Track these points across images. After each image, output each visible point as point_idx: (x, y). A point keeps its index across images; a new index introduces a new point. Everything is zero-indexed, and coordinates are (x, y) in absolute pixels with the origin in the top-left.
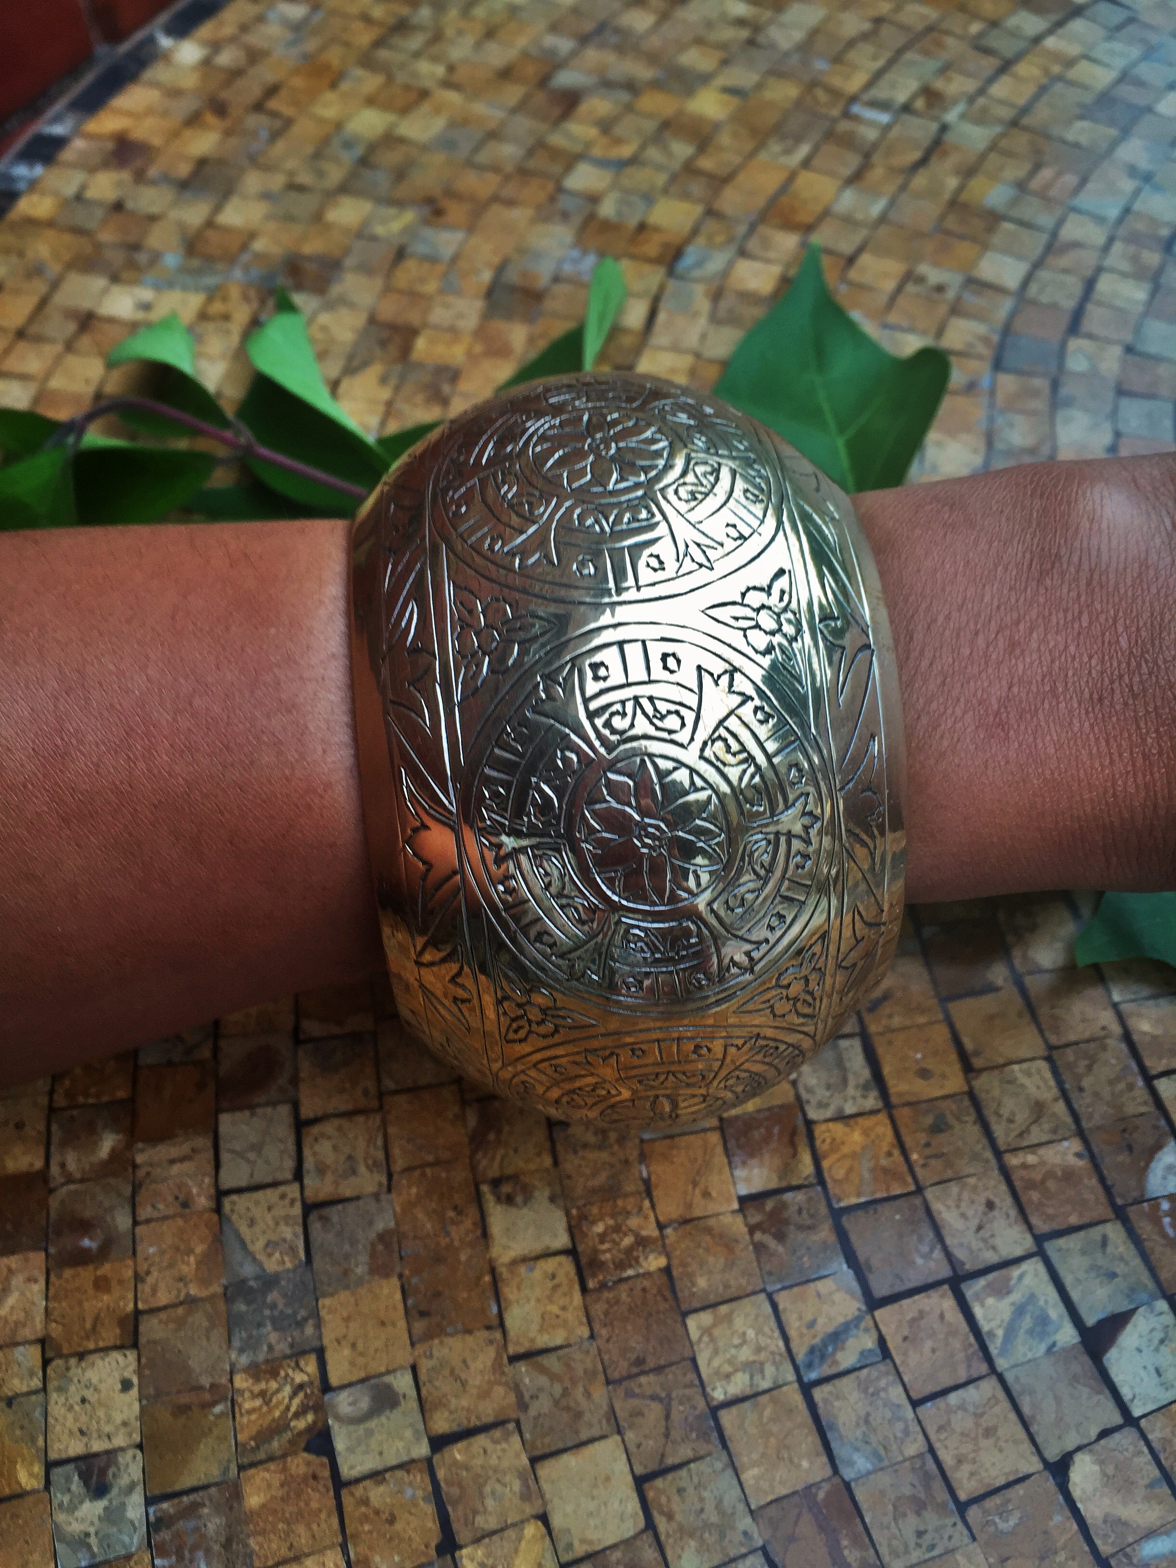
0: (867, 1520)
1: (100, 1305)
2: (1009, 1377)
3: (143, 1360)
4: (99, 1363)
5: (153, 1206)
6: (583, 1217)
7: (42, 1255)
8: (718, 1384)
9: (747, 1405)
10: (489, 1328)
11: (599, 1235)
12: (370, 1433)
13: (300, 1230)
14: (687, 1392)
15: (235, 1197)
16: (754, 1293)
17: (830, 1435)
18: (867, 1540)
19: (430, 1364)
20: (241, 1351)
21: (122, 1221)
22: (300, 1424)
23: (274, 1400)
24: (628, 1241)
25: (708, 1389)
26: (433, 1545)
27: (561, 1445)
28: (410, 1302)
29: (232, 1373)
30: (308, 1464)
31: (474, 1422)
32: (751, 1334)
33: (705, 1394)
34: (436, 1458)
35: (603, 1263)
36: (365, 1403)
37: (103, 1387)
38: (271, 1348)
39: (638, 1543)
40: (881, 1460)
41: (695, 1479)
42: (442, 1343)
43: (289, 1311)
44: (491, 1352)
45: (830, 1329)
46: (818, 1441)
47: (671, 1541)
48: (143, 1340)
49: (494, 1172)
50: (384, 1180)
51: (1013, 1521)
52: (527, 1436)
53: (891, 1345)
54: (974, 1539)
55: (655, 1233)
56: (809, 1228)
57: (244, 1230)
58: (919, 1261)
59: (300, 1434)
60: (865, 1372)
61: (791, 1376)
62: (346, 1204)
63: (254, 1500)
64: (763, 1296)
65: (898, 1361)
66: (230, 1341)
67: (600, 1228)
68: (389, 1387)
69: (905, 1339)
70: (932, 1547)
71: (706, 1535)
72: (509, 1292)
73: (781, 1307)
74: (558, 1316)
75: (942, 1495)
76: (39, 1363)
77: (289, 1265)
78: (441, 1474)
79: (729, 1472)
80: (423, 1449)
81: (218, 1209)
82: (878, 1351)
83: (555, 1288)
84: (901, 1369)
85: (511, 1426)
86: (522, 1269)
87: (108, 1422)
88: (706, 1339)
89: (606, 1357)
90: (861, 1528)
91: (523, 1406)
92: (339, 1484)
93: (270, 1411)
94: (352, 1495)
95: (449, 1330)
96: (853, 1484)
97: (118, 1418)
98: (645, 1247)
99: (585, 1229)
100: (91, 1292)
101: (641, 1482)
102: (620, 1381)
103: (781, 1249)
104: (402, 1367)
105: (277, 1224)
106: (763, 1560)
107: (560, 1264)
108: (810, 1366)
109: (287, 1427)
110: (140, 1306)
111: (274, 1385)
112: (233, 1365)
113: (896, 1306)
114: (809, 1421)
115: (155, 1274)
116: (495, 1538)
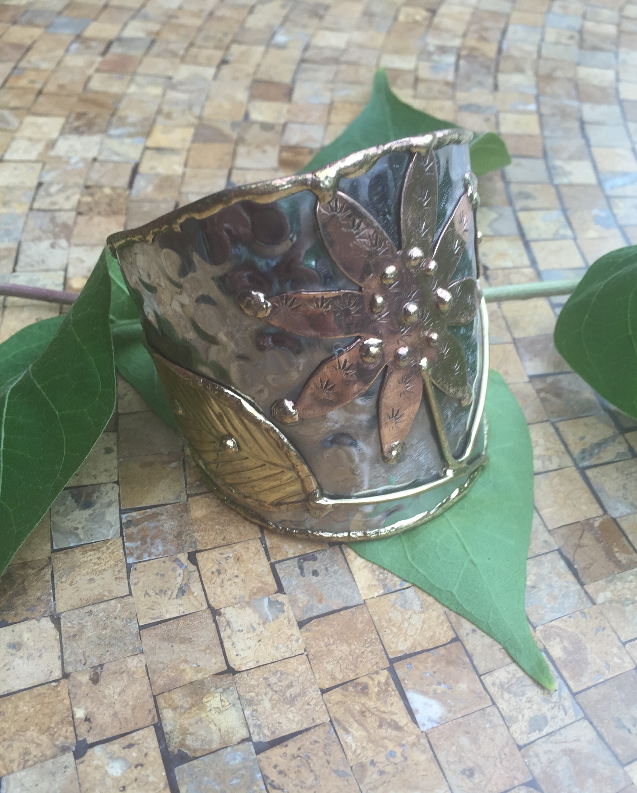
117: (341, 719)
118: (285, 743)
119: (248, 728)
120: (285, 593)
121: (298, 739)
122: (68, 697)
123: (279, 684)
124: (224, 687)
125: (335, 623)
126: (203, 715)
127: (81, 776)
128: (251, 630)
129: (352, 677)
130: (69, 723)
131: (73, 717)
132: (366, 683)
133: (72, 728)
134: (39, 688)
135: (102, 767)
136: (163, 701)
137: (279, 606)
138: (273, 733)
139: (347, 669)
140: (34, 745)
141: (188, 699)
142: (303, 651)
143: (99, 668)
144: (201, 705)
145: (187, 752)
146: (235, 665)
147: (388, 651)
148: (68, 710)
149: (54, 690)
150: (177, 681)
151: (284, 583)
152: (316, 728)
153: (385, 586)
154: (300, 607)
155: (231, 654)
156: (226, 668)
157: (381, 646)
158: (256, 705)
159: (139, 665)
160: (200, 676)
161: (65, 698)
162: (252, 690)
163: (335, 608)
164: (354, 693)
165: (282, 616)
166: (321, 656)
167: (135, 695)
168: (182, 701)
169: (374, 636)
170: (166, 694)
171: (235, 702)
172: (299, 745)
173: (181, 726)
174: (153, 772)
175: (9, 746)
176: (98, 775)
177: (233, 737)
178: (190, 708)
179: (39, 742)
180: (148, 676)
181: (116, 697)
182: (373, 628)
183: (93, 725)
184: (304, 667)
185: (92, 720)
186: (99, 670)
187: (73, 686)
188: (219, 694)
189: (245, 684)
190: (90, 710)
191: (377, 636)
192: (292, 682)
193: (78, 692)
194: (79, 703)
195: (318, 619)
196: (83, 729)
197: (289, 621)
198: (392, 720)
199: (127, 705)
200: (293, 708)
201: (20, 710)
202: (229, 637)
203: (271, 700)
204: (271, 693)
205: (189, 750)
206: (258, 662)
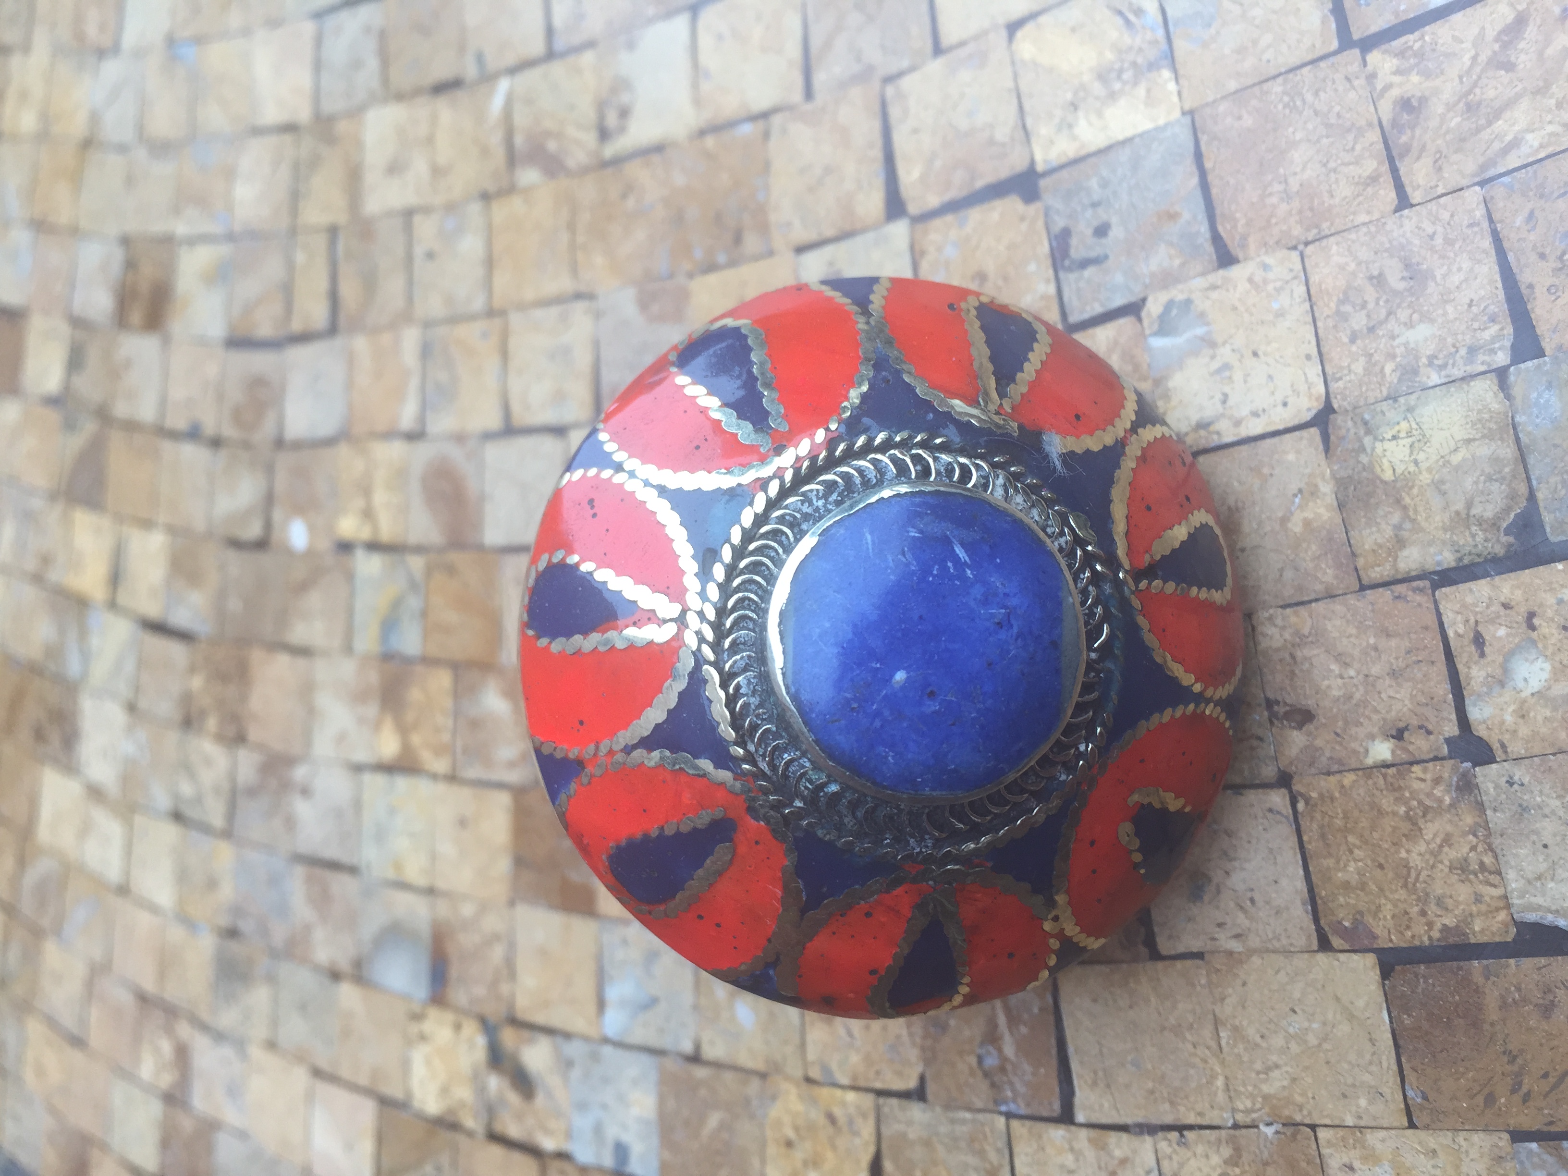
117: (1481, 160)
118: (1524, 291)
119: (1473, 376)
120: (1144, 300)
121: (1518, 260)
122: (1338, 776)
123: (1371, 306)
124: (1362, 432)
125: (1232, 181)
126: (1425, 478)
127: (1536, 751)
128: (1227, 374)
129: (1374, 136)
130: (1401, 775)
131: (1388, 766)
132: (1395, 103)
133: (1415, 768)
134: (1305, 838)
135: (1524, 702)
136: (1377, 569)
137: (1174, 312)
138: (1493, 320)
139: (1353, 149)
140: (1446, 849)
141: (1381, 513)
142: (1295, 256)
143: (1276, 708)
144: (1399, 485)
145: (1512, 516)
146: (1309, 409)
147: (1318, 53)
148: (1369, 777)
149: (1316, 805)
150: (1331, 540)
151: (1118, 301)
152: (1496, 216)
153: (1152, 66)
154: (1183, 265)
155: (1281, 418)
156: (1314, 431)
157: (1305, 70)
158: (1417, 358)
159: (1279, 621)
160: (1327, 489)
161: (1340, 782)
162: (1377, 369)
163: (1195, 181)
164: (1418, 132)
165: (1201, 304)
166: (1311, 209)
167: (1354, 631)
168: (1383, 526)
169: (1276, 87)
170: (1361, 562)
171: (1403, 408)
172: (1533, 257)
173: (1445, 529)
174: (1552, 590)
175: (1440, 902)
176: (1542, 713)
177: (1490, 411)
178: (1405, 508)
179: (1438, 841)
180: (1310, 602)
181: (1352, 673)
182: (1256, 90)
183: (1415, 722)
184: (1335, 248)
185: (1402, 725)
186: (1281, 710)
187: (1311, 764)
188: (1378, 445)
189: (1360, 386)
190: (1375, 730)
191: (1280, 80)
192: (1371, 278)
193: (1328, 754)
194: (1355, 752)
195: (1219, 220)
196: (1420, 744)
197: (1214, 287)
198: (1497, 39)
199: (1376, 649)
200: (1438, 274)
201: (1354, 879)
202: (1238, 423)
203: (1410, 325)
204: (1392, 325)
205: (1508, 510)
206: (1308, 357)
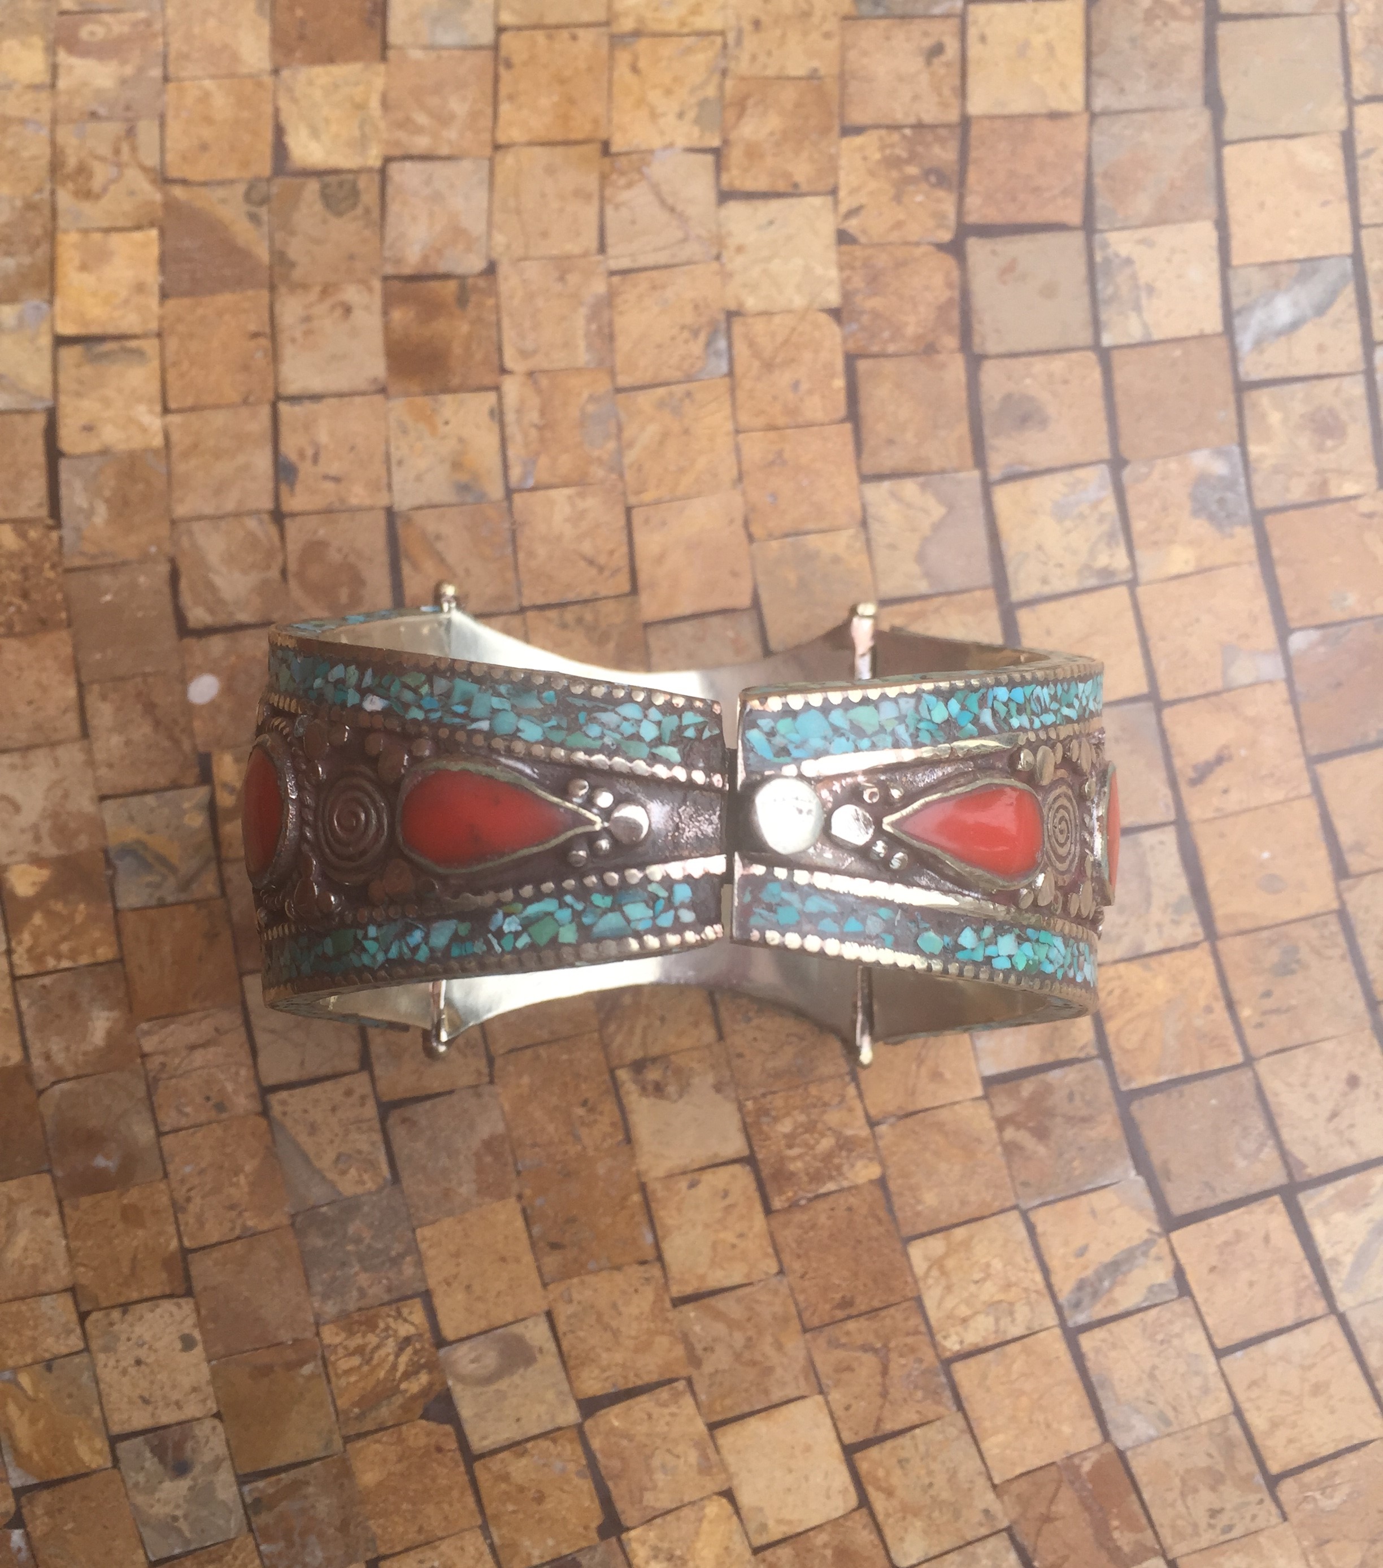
0: (1146, 1496)
1: (135, 1243)
2: (1354, 1319)
3: (203, 1312)
4: (149, 1316)
5: (180, 1112)
6: (763, 1111)
7: (47, 1178)
8: (952, 1330)
9: (990, 1356)
10: (643, 1263)
11: (786, 1136)
12: (501, 1396)
13: (377, 1137)
14: (910, 1340)
15: (284, 1095)
16: (1003, 1211)
17: (1100, 1394)
18: (1144, 1521)
19: (570, 1309)
20: (325, 1297)
21: (143, 1132)
22: (414, 1386)
23: (376, 1356)
24: (826, 1143)
25: (939, 1338)
26: (594, 1524)
27: (747, 1409)
28: (536, 1230)
29: (317, 1324)
30: (429, 1434)
31: (633, 1382)
32: (997, 1265)
33: (934, 1345)
34: (589, 1425)
35: (792, 1174)
36: (491, 1360)
37: (158, 1345)
38: (362, 1293)
39: (849, 1523)
40: (1168, 1423)
41: (922, 1448)
42: (582, 1283)
43: (380, 1246)
44: (649, 1294)
45: (1107, 1258)
46: (1085, 1401)
47: (891, 1521)
48: (198, 1286)
49: (633, 1053)
50: (482, 1065)
51: (1337, 1499)
52: (703, 1397)
53: (1191, 1278)
54: (1285, 1517)
55: (865, 1132)
56: (1084, 1120)
57: (303, 1138)
58: (1241, 1163)
59: (414, 1398)
60: (1153, 1312)
61: (1051, 1318)
62: (437, 1100)
63: (368, 1477)
64: (1014, 1216)
65: (1200, 1298)
66: (308, 1286)
67: (786, 1127)
68: (520, 1340)
69: (1213, 1269)
70: (1229, 1528)
71: (936, 1514)
72: (666, 1216)
73: (1040, 1229)
74: (734, 1246)
75: (1247, 1465)
76: (74, 1317)
77: (370, 1185)
78: (596, 1444)
79: (967, 1437)
80: (571, 1415)
81: (265, 1112)
82: (1173, 1286)
83: (728, 1209)
84: (1203, 1309)
85: (681, 1385)
86: (683, 1184)
87: (174, 1387)
88: (935, 1273)
89: (801, 1298)
90: (1136, 1507)
91: (694, 1360)
92: (470, 1457)
93: (373, 1370)
94: (489, 1469)
95: (592, 1265)
96: (1129, 1454)
97: (186, 1382)
98: (850, 1151)
99: (765, 1128)
100: (120, 1226)
101: (850, 1451)
102: (820, 1328)
103: (1042, 1150)
104: (535, 1315)
105: (347, 1132)
106: (1007, 1543)
107: (734, 1177)
108: (1077, 1305)
109: (396, 1390)
110: (187, 1243)
111: (372, 1339)
112: (317, 1316)
113: (1201, 1227)
114: (1075, 1375)
115: (198, 1201)
116: (669, 1518)
